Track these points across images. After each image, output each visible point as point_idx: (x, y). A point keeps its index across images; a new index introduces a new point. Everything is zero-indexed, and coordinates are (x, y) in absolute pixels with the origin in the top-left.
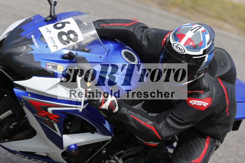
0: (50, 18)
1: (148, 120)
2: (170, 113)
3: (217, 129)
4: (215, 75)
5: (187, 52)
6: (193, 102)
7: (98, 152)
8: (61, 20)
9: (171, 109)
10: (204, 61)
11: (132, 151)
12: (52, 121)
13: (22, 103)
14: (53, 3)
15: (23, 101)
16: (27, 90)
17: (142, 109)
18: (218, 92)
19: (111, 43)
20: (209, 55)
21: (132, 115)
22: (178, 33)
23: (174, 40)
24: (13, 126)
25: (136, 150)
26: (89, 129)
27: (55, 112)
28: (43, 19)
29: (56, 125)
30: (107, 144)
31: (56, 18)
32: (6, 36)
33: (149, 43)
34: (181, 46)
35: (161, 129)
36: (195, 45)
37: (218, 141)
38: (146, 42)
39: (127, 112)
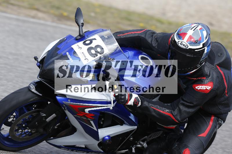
0: (79, 37)
1: (166, 109)
2: (181, 100)
3: (219, 108)
4: (214, 63)
5: (190, 47)
7: (126, 139)
8: (88, 38)
10: (205, 53)
11: (154, 136)
12: (89, 119)
14: (80, 25)
15: (64, 106)
16: (67, 97)
18: (218, 77)
19: (130, 51)
20: (207, 47)
24: (57, 126)
25: (157, 135)
26: (118, 122)
27: (91, 112)
28: (74, 38)
29: (92, 122)
30: (133, 132)
31: (84, 36)
32: (45, 55)
33: (158, 44)
34: (184, 43)
35: (176, 115)
36: (195, 40)
37: (221, 120)
38: (156, 43)
39: (149, 105)
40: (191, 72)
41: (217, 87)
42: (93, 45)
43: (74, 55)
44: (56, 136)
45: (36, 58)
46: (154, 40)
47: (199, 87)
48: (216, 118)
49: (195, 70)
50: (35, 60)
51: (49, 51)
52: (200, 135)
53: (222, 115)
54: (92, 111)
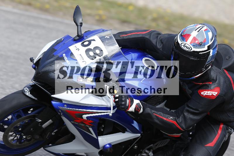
0: (78, 38)
1: (169, 116)
2: (186, 106)
3: (228, 115)
4: (221, 67)
5: (194, 49)
6: (204, 93)
7: (130, 148)
8: (87, 38)
9: (186, 103)
10: (210, 56)
11: (160, 144)
12: (88, 126)
13: (60, 113)
14: (79, 24)
15: (60, 111)
16: (63, 102)
17: (165, 108)
18: (225, 82)
19: (133, 53)
20: (213, 49)
21: (155, 113)
22: (184, 34)
23: (182, 40)
24: (54, 132)
25: (164, 143)
26: (120, 130)
27: (89, 118)
28: (72, 39)
29: (91, 129)
30: (137, 140)
31: (83, 37)
32: (41, 57)
33: (163, 45)
34: (188, 45)
35: (181, 123)
36: (200, 42)
37: (231, 128)
38: (161, 45)
39: (151, 112)
40: (196, 77)
41: (224, 93)
42: (92, 46)
43: (71, 57)
44: (55, 143)
45: (32, 60)
46: (159, 42)
47: (205, 93)
48: (225, 126)
49: (200, 74)
50: (31, 61)
51: (45, 52)
52: (208, 145)
53: (231, 123)
54: (91, 117)
